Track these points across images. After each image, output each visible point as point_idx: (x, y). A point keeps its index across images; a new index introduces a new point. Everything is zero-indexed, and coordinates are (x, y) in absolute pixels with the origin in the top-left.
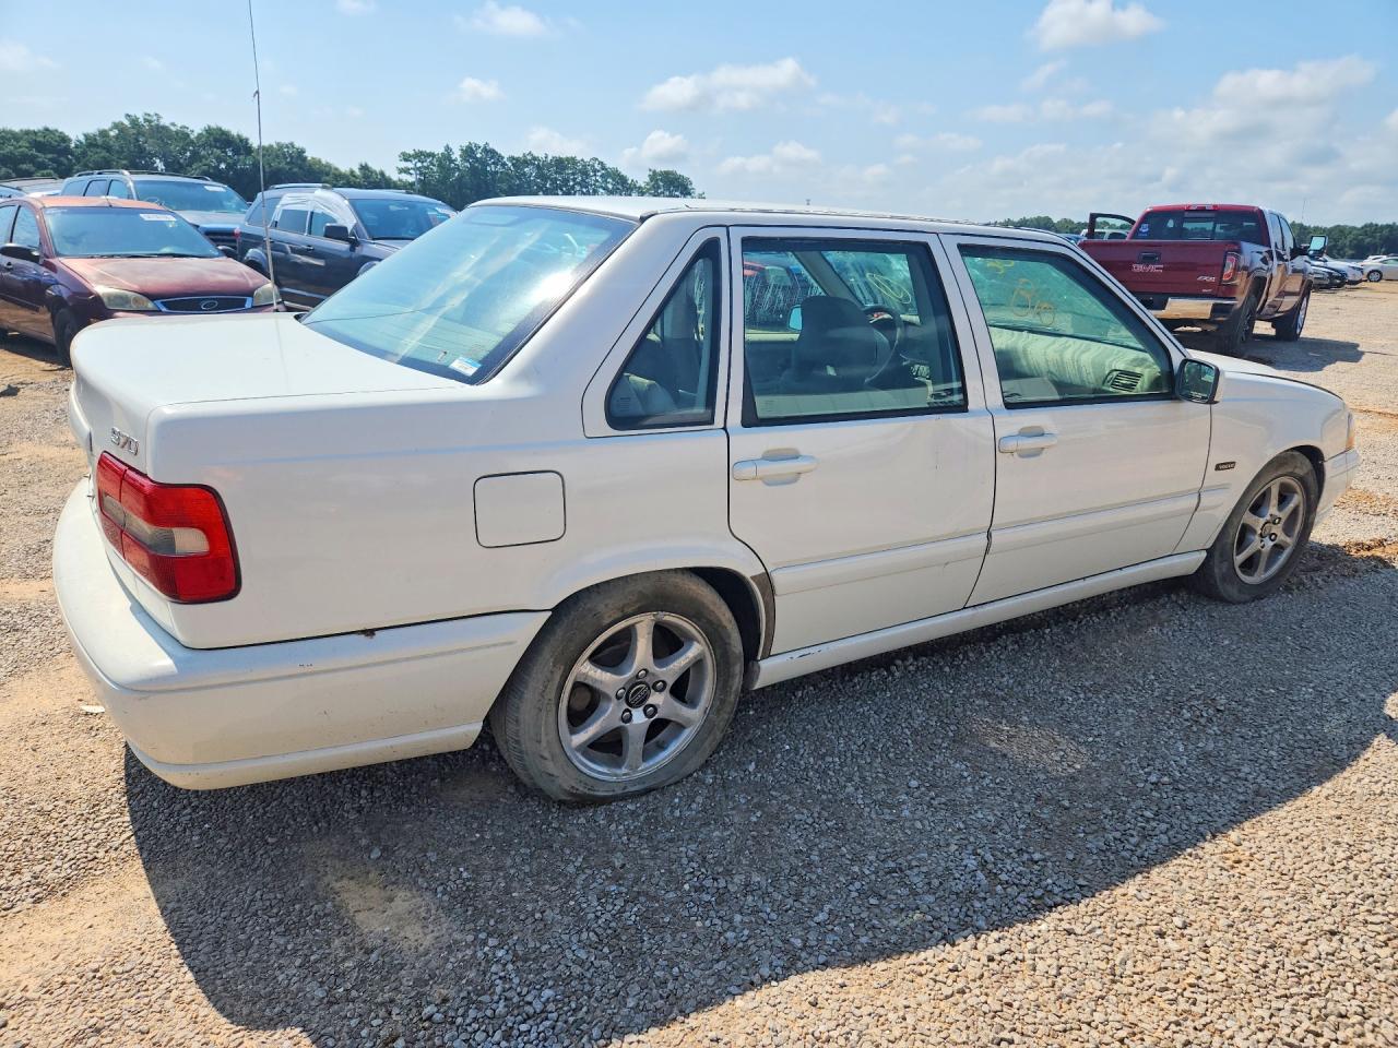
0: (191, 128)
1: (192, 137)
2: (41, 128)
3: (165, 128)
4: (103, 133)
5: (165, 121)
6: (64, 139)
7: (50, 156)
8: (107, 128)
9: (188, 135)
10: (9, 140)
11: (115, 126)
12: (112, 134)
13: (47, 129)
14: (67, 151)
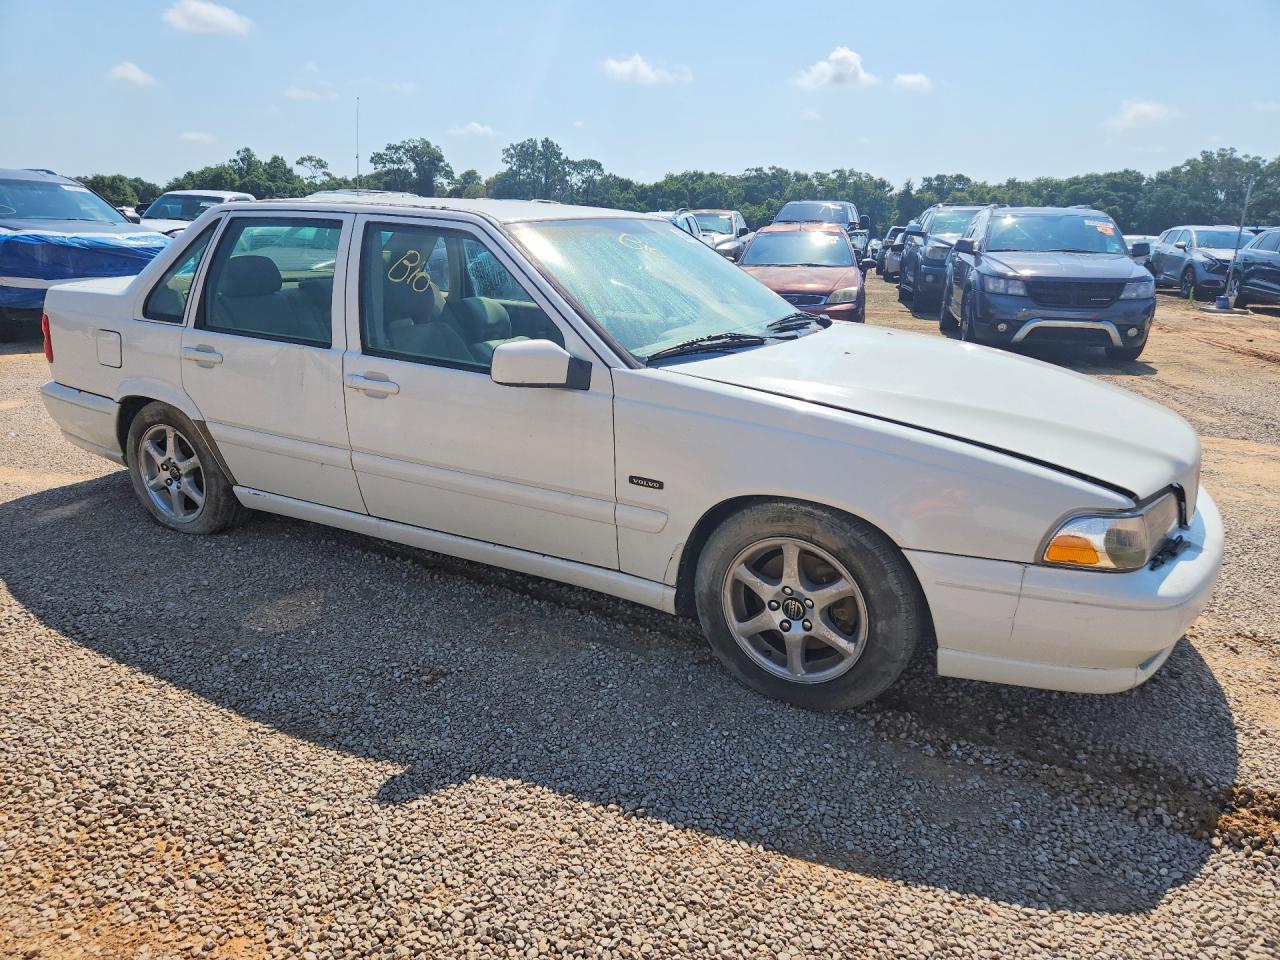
0: (1263, 158)
1: (1262, 166)
2: (1122, 170)
3: (1237, 161)
4: (1176, 170)
5: (1238, 155)
6: (1139, 178)
7: (1121, 194)
8: (1179, 165)
9: (1259, 165)
10: (1092, 183)
11: (1188, 163)
12: (1183, 170)
13: (1126, 171)
14: (1138, 189)
